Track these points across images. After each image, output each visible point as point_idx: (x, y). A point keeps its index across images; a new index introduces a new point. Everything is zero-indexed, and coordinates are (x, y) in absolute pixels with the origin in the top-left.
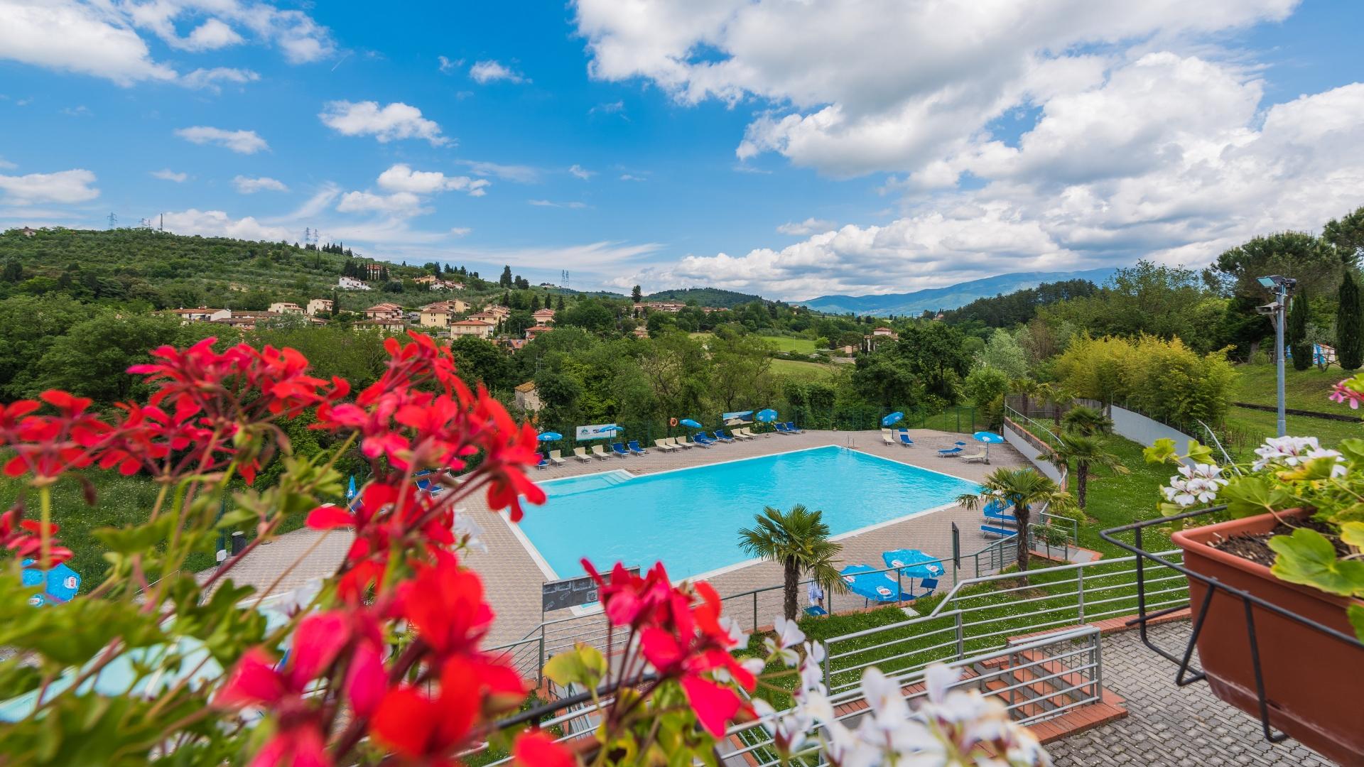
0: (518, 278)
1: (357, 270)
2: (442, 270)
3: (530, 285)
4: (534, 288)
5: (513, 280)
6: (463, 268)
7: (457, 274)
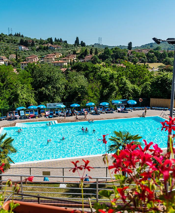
0: (82, 42)
1: (25, 43)
2: (54, 40)
3: (86, 45)
4: (87, 46)
5: (80, 43)
6: (61, 39)
7: (59, 42)
